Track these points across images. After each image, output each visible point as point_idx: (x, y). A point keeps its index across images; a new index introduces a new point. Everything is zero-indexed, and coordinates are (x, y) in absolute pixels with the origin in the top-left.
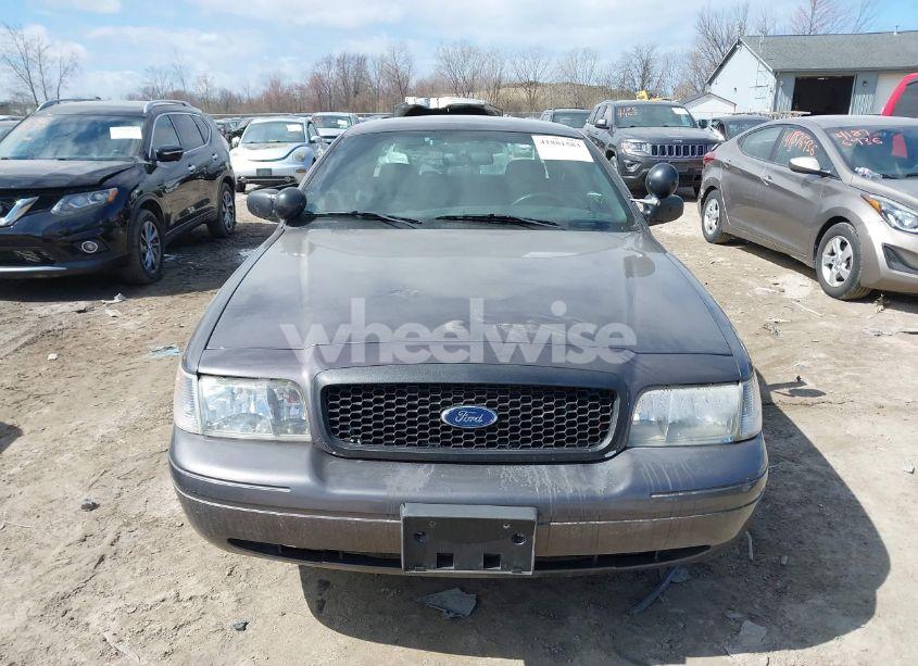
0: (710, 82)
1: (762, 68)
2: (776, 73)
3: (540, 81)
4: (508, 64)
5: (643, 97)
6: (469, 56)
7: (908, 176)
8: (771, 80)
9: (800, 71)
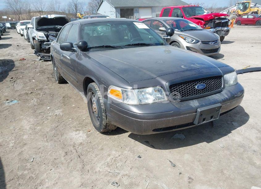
0: (98, 10)
1: (111, 6)
2: (116, 8)
3: (43, 11)
4: (32, 5)
5: (79, 15)
6: (17, 2)
7: (185, 31)
8: (114, 10)
9: (121, 7)
